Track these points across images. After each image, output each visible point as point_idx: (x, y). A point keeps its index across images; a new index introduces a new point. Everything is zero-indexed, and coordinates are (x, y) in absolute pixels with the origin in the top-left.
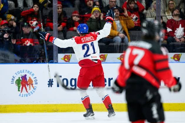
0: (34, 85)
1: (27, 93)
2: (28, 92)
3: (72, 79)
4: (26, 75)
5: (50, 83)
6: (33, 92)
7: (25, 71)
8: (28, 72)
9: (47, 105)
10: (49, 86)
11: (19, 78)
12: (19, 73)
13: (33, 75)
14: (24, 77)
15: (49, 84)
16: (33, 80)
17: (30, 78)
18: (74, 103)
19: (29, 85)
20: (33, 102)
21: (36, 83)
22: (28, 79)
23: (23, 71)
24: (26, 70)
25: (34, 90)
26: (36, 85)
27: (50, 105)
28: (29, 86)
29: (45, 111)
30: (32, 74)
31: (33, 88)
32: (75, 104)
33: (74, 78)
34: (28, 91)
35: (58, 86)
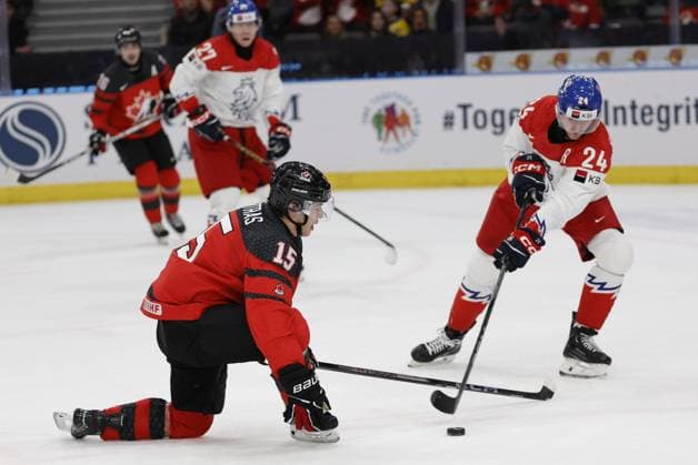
3: (495, 112)
4: (394, 105)
5: (449, 121)
8: (399, 96)
10: (446, 128)
11: (380, 111)
12: (378, 99)
13: (410, 103)
14: (391, 110)
15: (445, 124)
17: (403, 110)
19: (401, 125)
21: (418, 122)
22: (399, 112)
23: (388, 95)
24: (395, 93)
26: (417, 127)
30: (408, 100)
31: (411, 134)
33: (499, 109)
34: (399, 140)
35: (465, 126)
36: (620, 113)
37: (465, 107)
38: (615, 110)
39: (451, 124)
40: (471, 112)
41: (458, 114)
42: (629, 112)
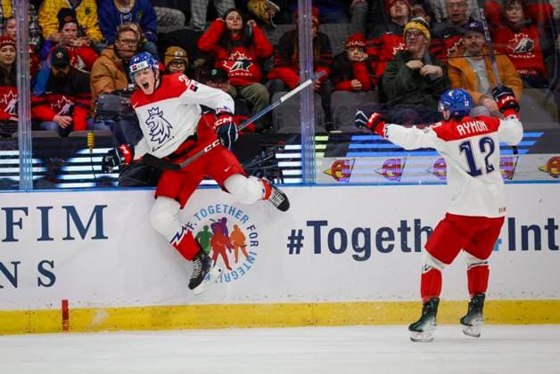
0: (248, 249)
1: (230, 272)
2: (231, 269)
3: (357, 231)
4: (224, 220)
5: (295, 243)
6: (245, 268)
7: (222, 208)
8: (231, 210)
9: (285, 304)
10: (291, 252)
11: (206, 228)
12: (204, 212)
14: (220, 226)
15: (291, 246)
16: (246, 233)
17: (236, 227)
18: (364, 300)
19: (233, 247)
20: (247, 297)
22: (231, 230)
23: (217, 209)
24: (226, 206)
25: (248, 264)
26: (254, 249)
27: (296, 307)
28: (233, 250)
29: (281, 322)
30: (242, 215)
31: (245, 258)
32: (366, 303)
33: (363, 228)
34: (230, 265)
35: (318, 250)
36: (531, 234)
37: (317, 225)
38: (525, 230)
39: (299, 246)
40: (325, 231)
41: (309, 233)
42: (544, 234)
